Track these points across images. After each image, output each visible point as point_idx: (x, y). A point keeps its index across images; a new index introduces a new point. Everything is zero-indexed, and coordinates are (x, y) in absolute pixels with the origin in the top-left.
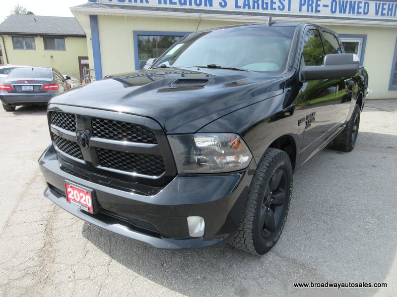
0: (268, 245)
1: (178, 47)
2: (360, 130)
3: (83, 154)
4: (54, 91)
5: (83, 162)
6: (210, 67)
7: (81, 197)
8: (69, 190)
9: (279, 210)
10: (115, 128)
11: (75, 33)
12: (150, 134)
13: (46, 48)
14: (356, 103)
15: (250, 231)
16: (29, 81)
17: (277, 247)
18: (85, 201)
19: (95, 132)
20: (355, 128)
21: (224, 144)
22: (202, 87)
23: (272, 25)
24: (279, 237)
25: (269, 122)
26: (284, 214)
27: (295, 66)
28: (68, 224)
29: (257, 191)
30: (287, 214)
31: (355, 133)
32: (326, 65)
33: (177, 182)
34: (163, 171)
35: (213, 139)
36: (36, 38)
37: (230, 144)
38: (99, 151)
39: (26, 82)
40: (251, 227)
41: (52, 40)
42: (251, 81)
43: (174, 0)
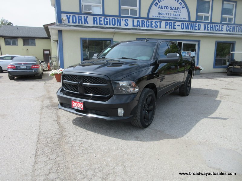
0: (147, 124)
1: (109, 49)
2: (192, 87)
3: (79, 90)
4: (37, 69)
5: (78, 93)
6: (123, 58)
7: (78, 105)
8: (73, 103)
9: (151, 113)
10: (92, 79)
11: (41, 36)
12: (105, 81)
13: (24, 45)
14: (188, 73)
15: (139, 116)
16: (25, 64)
17: (150, 126)
18: (80, 106)
19: (85, 81)
20: (189, 85)
21: (130, 85)
22: (121, 66)
23: (148, 42)
24: (151, 123)
25: (147, 80)
26: (153, 115)
27: (156, 58)
28: (66, 121)
29: (141, 102)
30: (154, 115)
31: (189, 88)
32: (168, 57)
33: (114, 97)
34: (109, 94)
35: (125, 83)
36: (18, 39)
37: (132, 85)
38: (86, 88)
39: (23, 64)
40: (140, 115)
41: (28, 40)
42: (139, 64)
43: (101, 23)
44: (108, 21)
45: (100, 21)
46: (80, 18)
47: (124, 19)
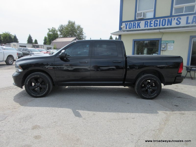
43: (151, 25)
44: (158, 22)
45: (151, 23)
46: (134, 24)
47: (176, 18)
